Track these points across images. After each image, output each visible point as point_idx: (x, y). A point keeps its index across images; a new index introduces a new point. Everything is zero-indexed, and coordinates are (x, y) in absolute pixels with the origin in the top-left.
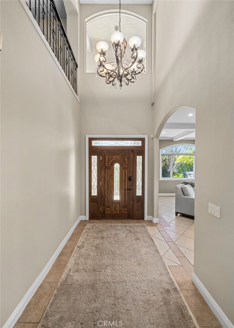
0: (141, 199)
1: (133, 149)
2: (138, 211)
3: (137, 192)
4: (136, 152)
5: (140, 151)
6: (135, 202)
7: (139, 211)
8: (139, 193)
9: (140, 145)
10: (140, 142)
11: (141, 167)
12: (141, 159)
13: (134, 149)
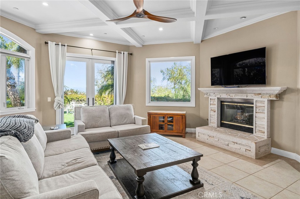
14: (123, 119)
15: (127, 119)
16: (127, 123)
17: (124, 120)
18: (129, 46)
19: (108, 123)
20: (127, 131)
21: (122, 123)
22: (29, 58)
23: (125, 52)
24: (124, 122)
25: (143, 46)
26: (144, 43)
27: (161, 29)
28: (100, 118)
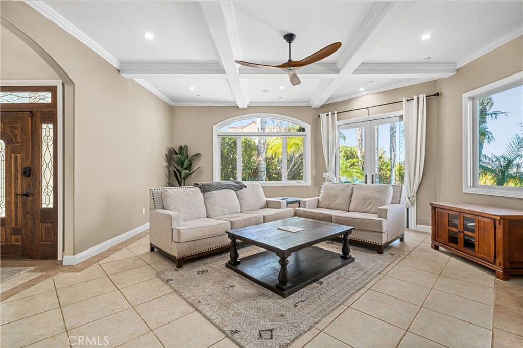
0: (50, 216)
1: (32, 109)
2: (44, 240)
3: (44, 201)
4: (39, 116)
5: (48, 113)
6: (38, 222)
7: (47, 242)
8: (47, 202)
9: (49, 100)
10: (49, 95)
11: (51, 148)
12: (51, 131)
13: (35, 110)
14: (366, 205)
15: (371, 206)
16: (372, 211)
17: (368, 206)
18: (436, 80)
19: (345, 207)
20: (341, 218)
21: (363, 210)
22: (306, 135)
23: (421, 96)
24: (367, 209)
25: (457, 70)
26: (456, 66)
27: (426, 37)
28: (336, 198)
